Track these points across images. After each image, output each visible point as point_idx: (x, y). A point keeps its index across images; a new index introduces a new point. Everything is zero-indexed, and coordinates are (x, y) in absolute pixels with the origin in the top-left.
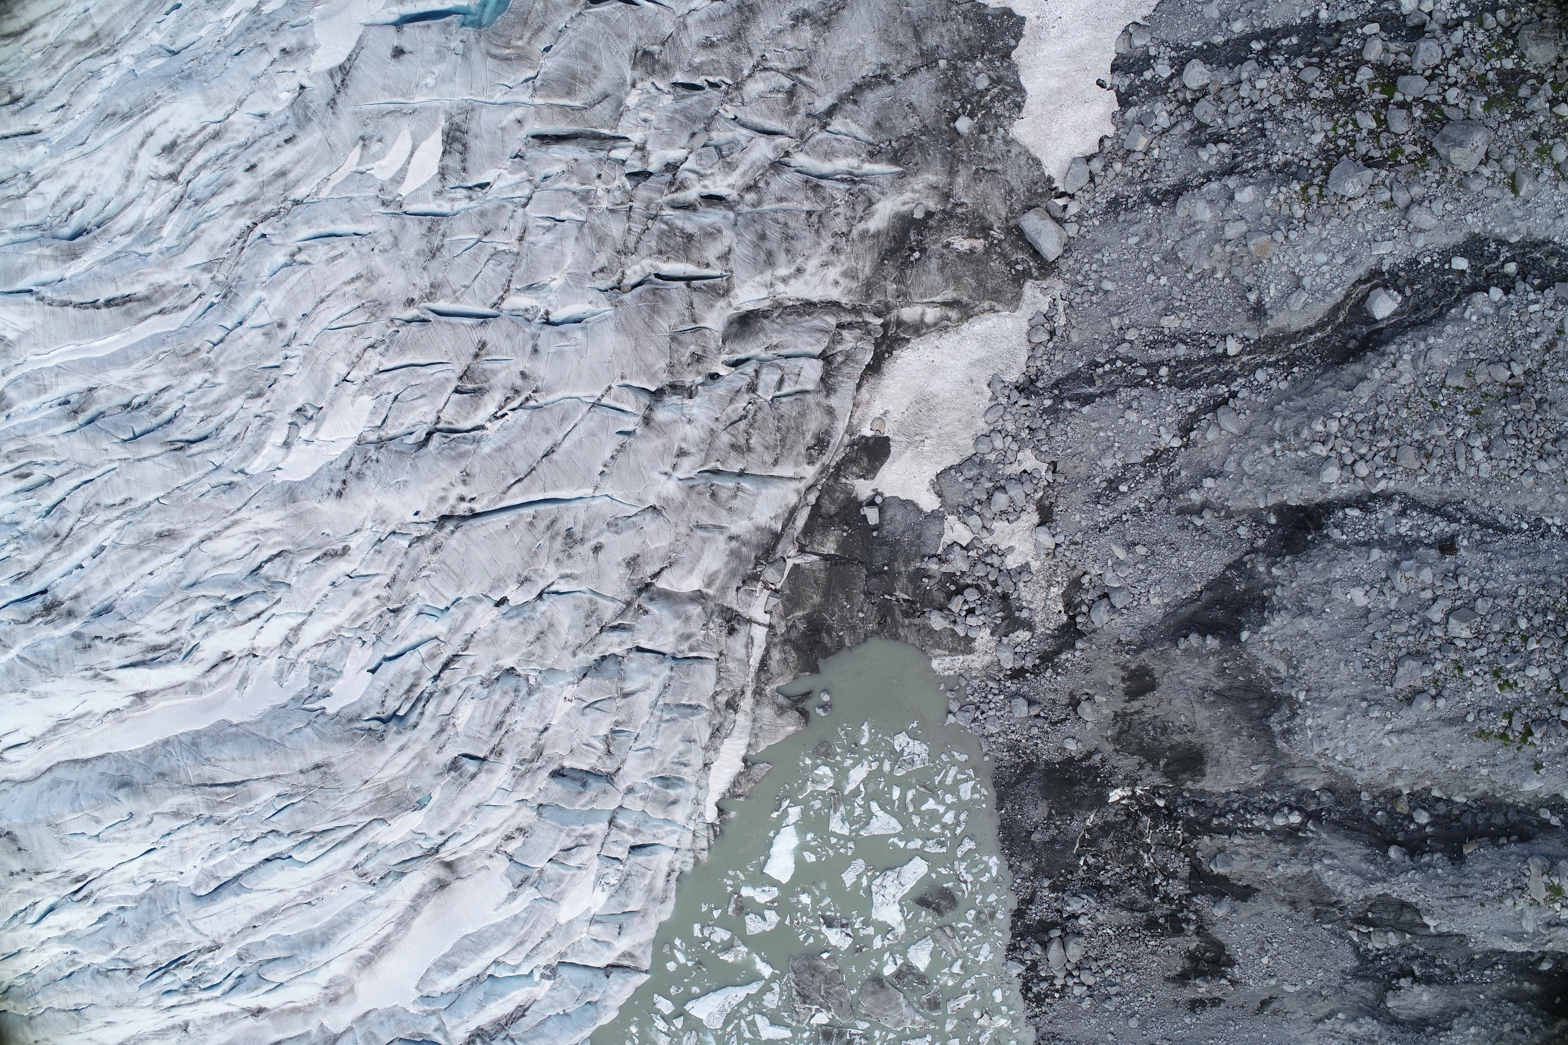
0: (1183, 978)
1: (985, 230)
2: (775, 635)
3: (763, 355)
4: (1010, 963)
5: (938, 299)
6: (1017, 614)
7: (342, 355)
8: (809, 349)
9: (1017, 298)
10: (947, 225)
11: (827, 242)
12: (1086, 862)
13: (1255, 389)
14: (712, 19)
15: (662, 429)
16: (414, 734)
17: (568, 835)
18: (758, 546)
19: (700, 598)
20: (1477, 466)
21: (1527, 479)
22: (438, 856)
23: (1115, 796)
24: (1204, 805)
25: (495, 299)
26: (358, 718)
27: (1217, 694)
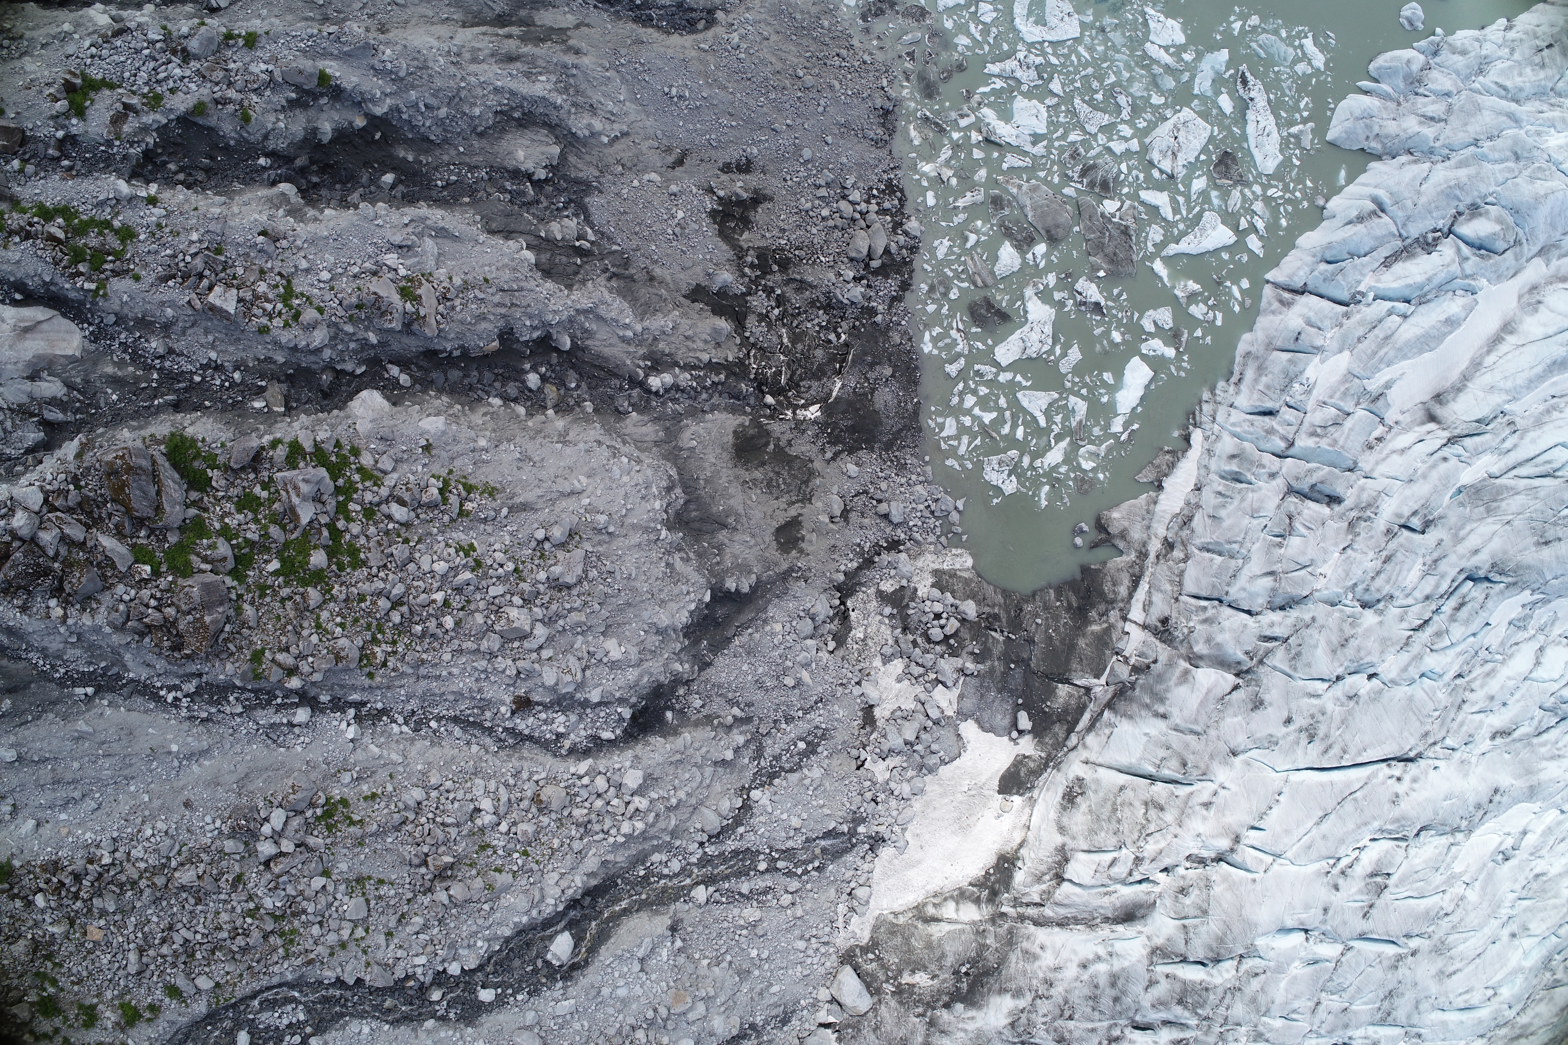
0: (757, 199)
1: (898, 991)
2: (1121, 610)
3: (1120, 887)
4: (918, 234)
5: (945, 927)
6: (895, 611)
7: (1471, 908)
8: (1078, 890)
9: (875, 929)
10: (932, 997)
11: (1058, 991)
12: (838, 336)
13: (680, 852)
15: (1226, 830)
16: (1464, 564)
17: (1335, 441)
18: (1131, 700)
19: (1194, 660)
20: (487, 792)
21: (434, 780)
22: (1446, 434)
23: (813, 412)
24: (732, 396)
25: (1349, 954)
26: (1508, 586)
27: (724, 526)
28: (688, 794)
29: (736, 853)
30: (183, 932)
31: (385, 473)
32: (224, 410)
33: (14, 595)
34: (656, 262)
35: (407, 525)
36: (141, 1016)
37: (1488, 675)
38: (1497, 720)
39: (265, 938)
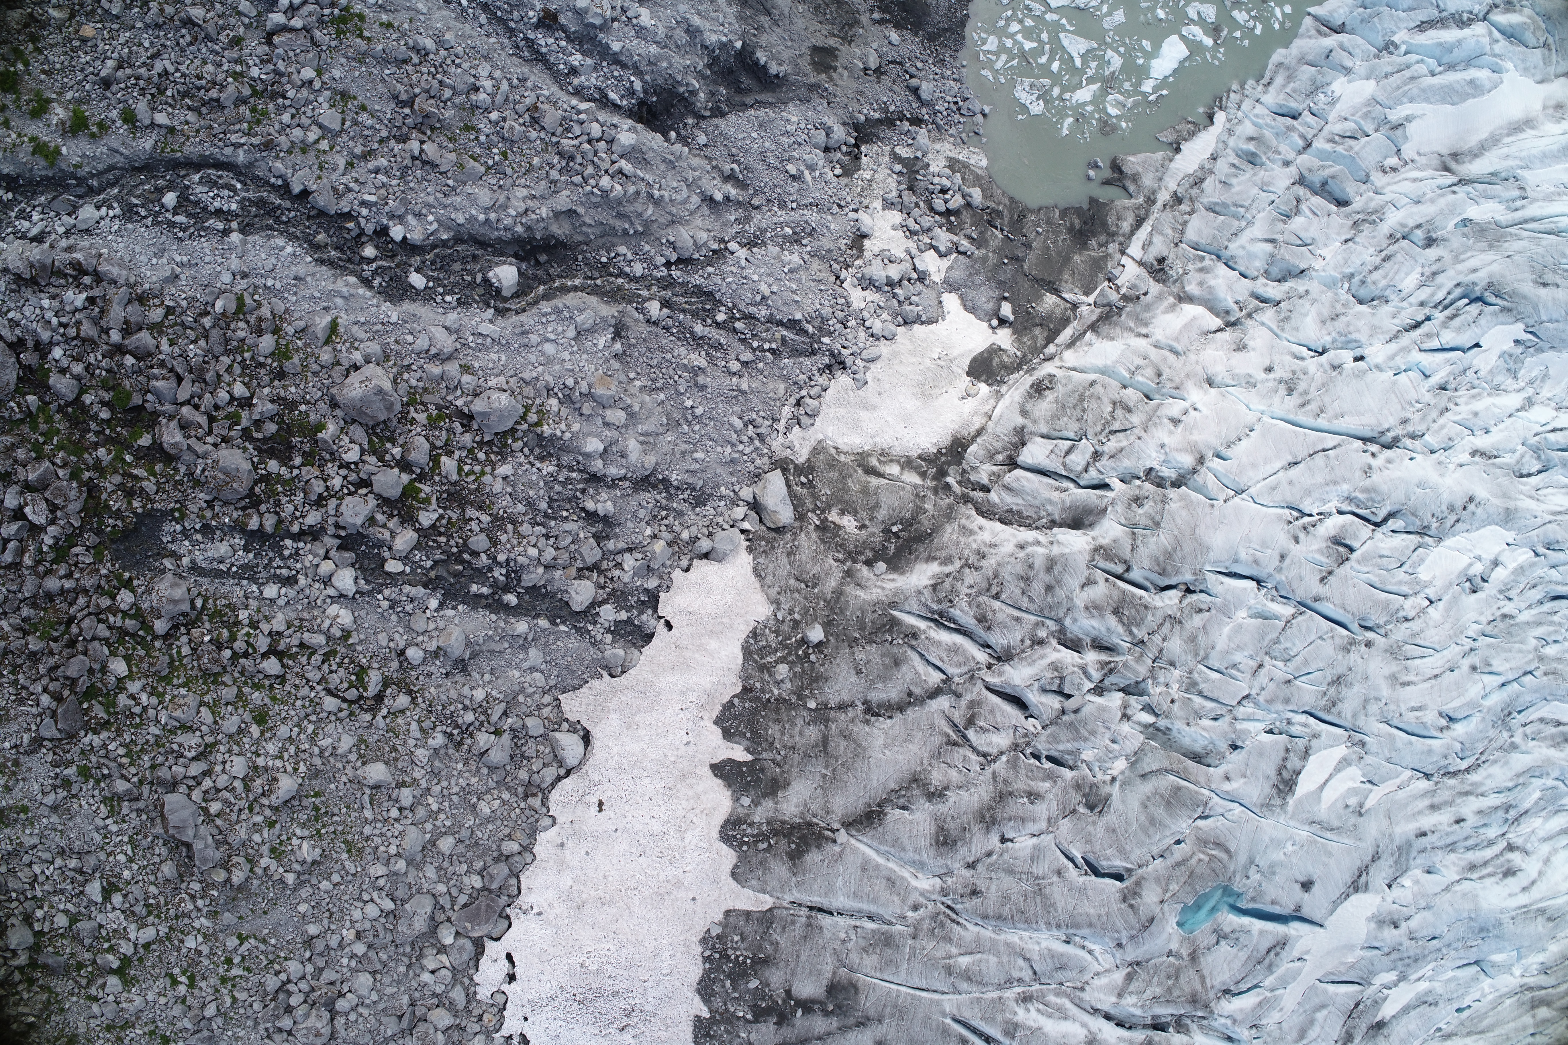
1: (824, 528)
2: (1121, 244)
3: (1071, 485)
5: (886, 481)
6: (905, 171)
7: (1431, 623)
8: (1027, 476)
9: (815, 452)
10: (856, 546)
11: (989, 564)
13: (647, 258)
14: (1023, 819)
15: (1191, 448)
16: (1460, 279)
17: (1349, 149)
18: (1116, 324)
19: (1184, 298)
20: (490, 77)
22: (1457, 179)
25: (1299, 620)
26: (1504, 309)
27: (769, 14)
28: (671, 200)
29: (699, 290)
30: (167, 63)
36: (87, 128)
37: (1474, 397)
39: (236, 106)
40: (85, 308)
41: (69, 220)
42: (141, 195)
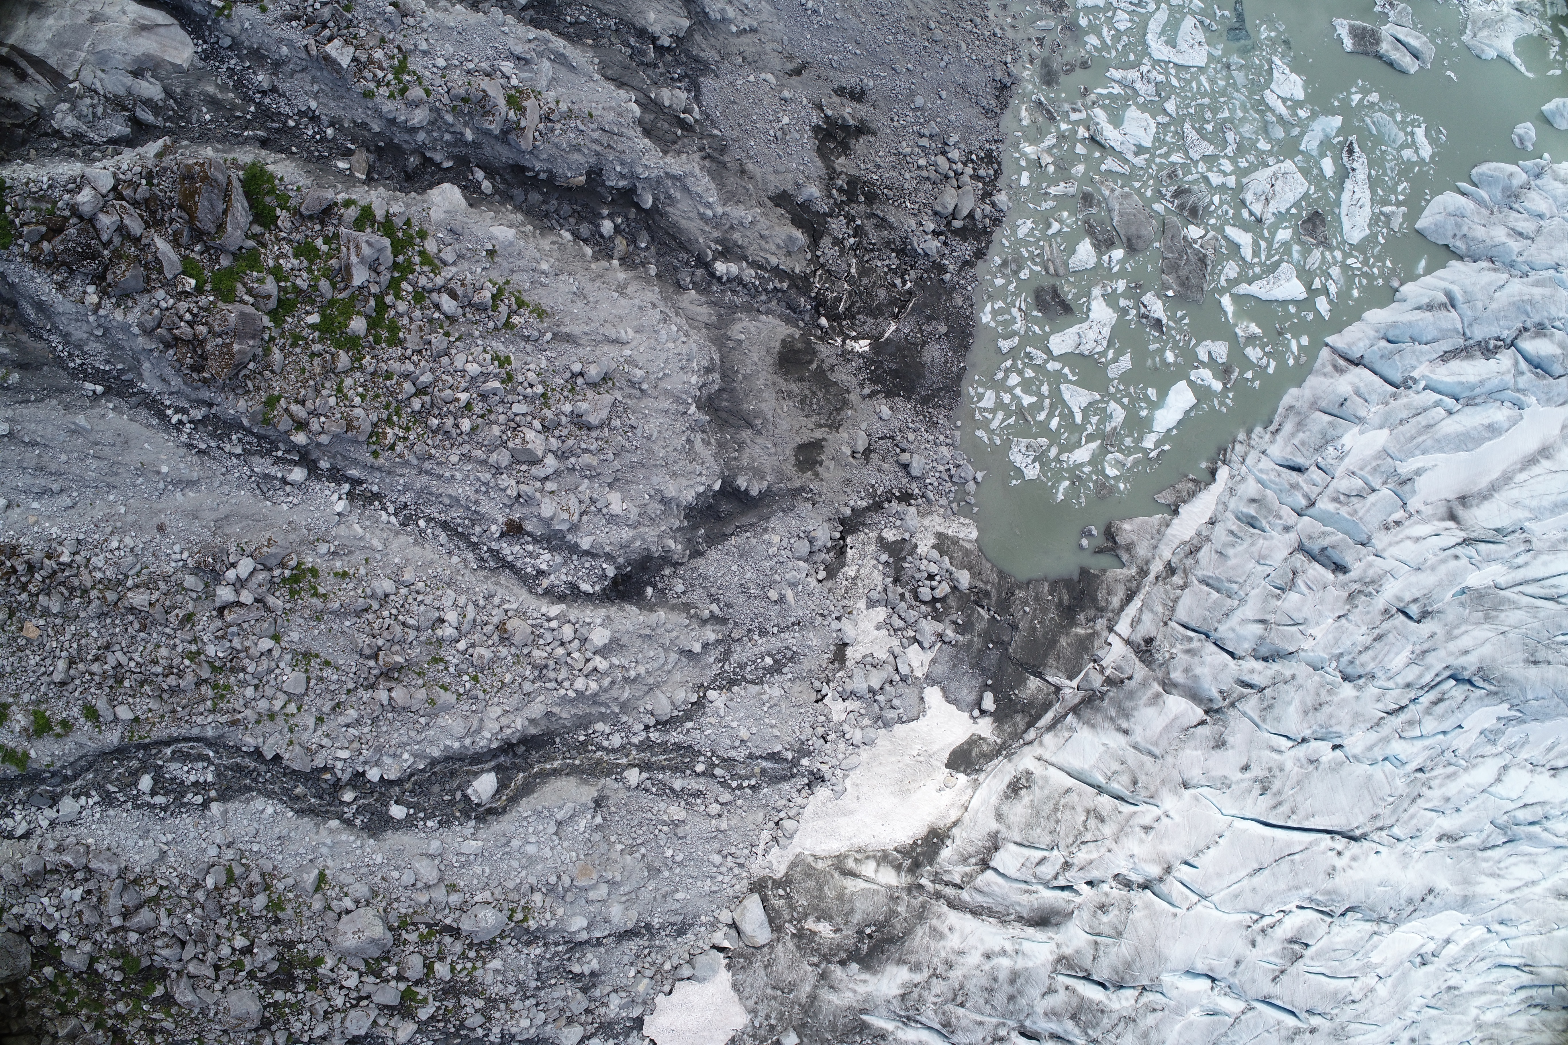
0: (862, 129)
1: (800, 935)
2: (1109, 620)
3: (1040, 888)
4: (1005, 208)
5: (861, 884)
6: (891, 560)
8: (1000, 880)
9: (793, 866)
10: (831, 950)
11: (956, 975)
12: (904, 283)
13: (625, 729)
15: (1159, 858)
16: (1451, 661)
17: (1356, 512)
18: (1097, 709)
19: (1168, 686)
20: (455, 605)
21: (408, 576)
22: (1463, 535)
23: (862, 346)
24: (789, 307)
25: (1250, 1014)
26: (1490, 694)
27: (751, 426)
28: (648, 672)
29: (678, 746)
30: (119, 655)
31: (445, 263)
32: (307, 161)
33: (56, 270)
34: (751, 158)
35: (451, 319)
36: (51, 729)
37: (1449, 777)
38: (1448, 823)
39: (198, 684)
40: (83, 899)
41: (51, 813)
42: (117, 779)
